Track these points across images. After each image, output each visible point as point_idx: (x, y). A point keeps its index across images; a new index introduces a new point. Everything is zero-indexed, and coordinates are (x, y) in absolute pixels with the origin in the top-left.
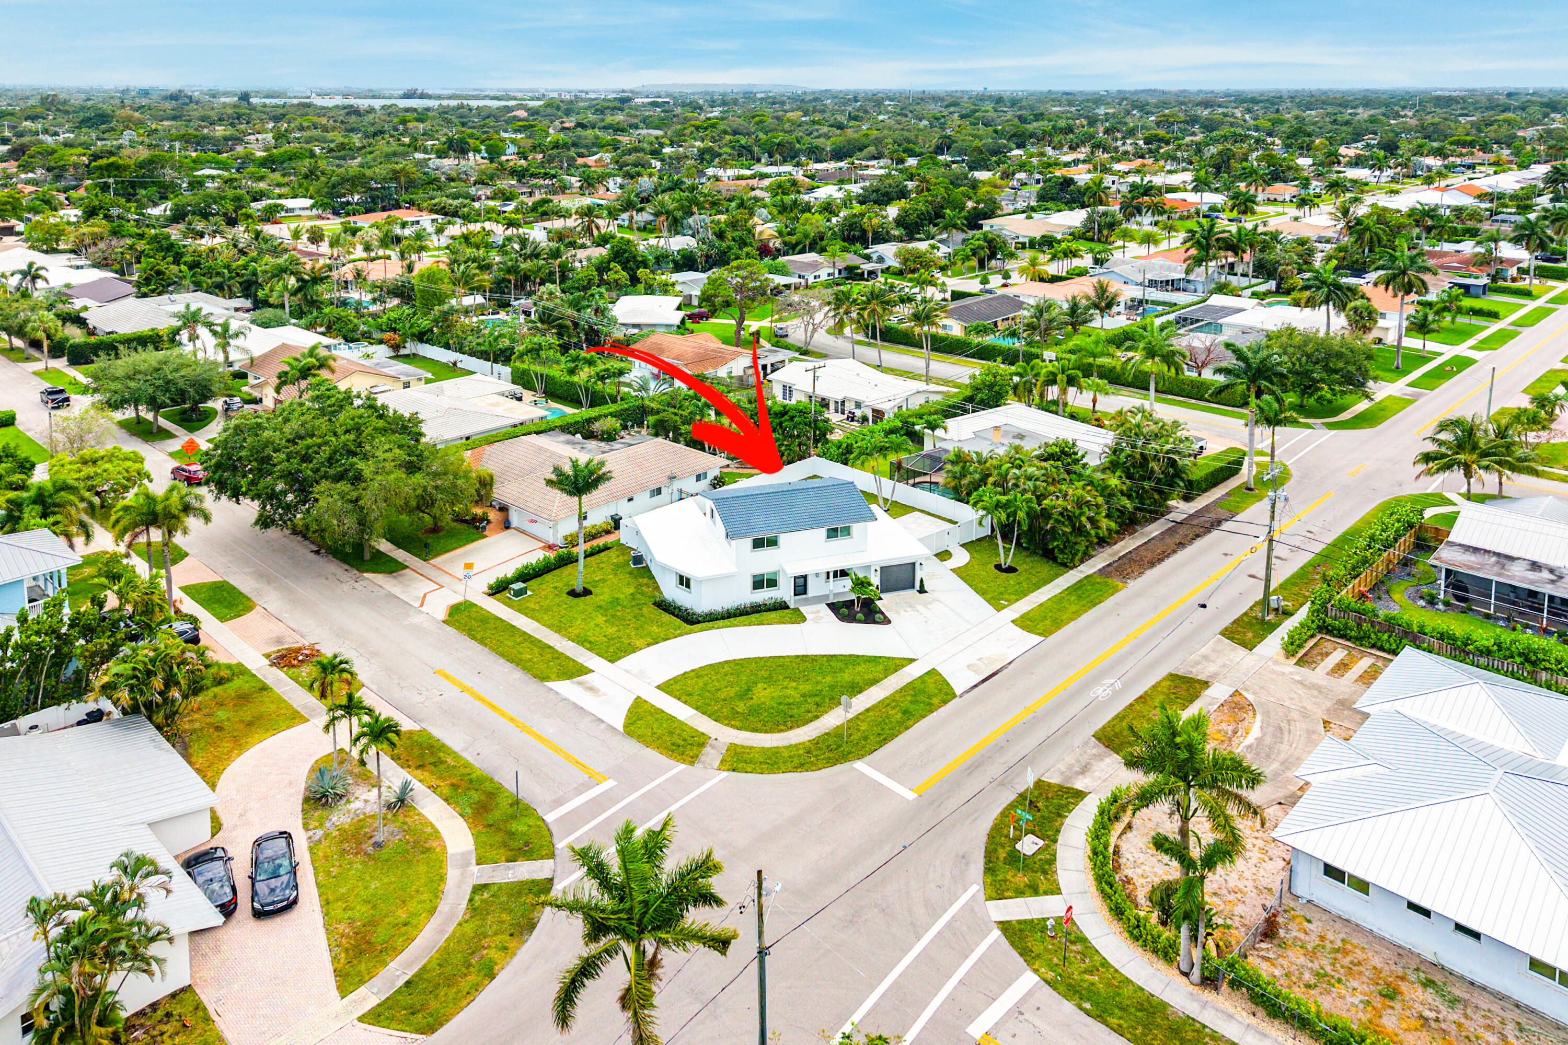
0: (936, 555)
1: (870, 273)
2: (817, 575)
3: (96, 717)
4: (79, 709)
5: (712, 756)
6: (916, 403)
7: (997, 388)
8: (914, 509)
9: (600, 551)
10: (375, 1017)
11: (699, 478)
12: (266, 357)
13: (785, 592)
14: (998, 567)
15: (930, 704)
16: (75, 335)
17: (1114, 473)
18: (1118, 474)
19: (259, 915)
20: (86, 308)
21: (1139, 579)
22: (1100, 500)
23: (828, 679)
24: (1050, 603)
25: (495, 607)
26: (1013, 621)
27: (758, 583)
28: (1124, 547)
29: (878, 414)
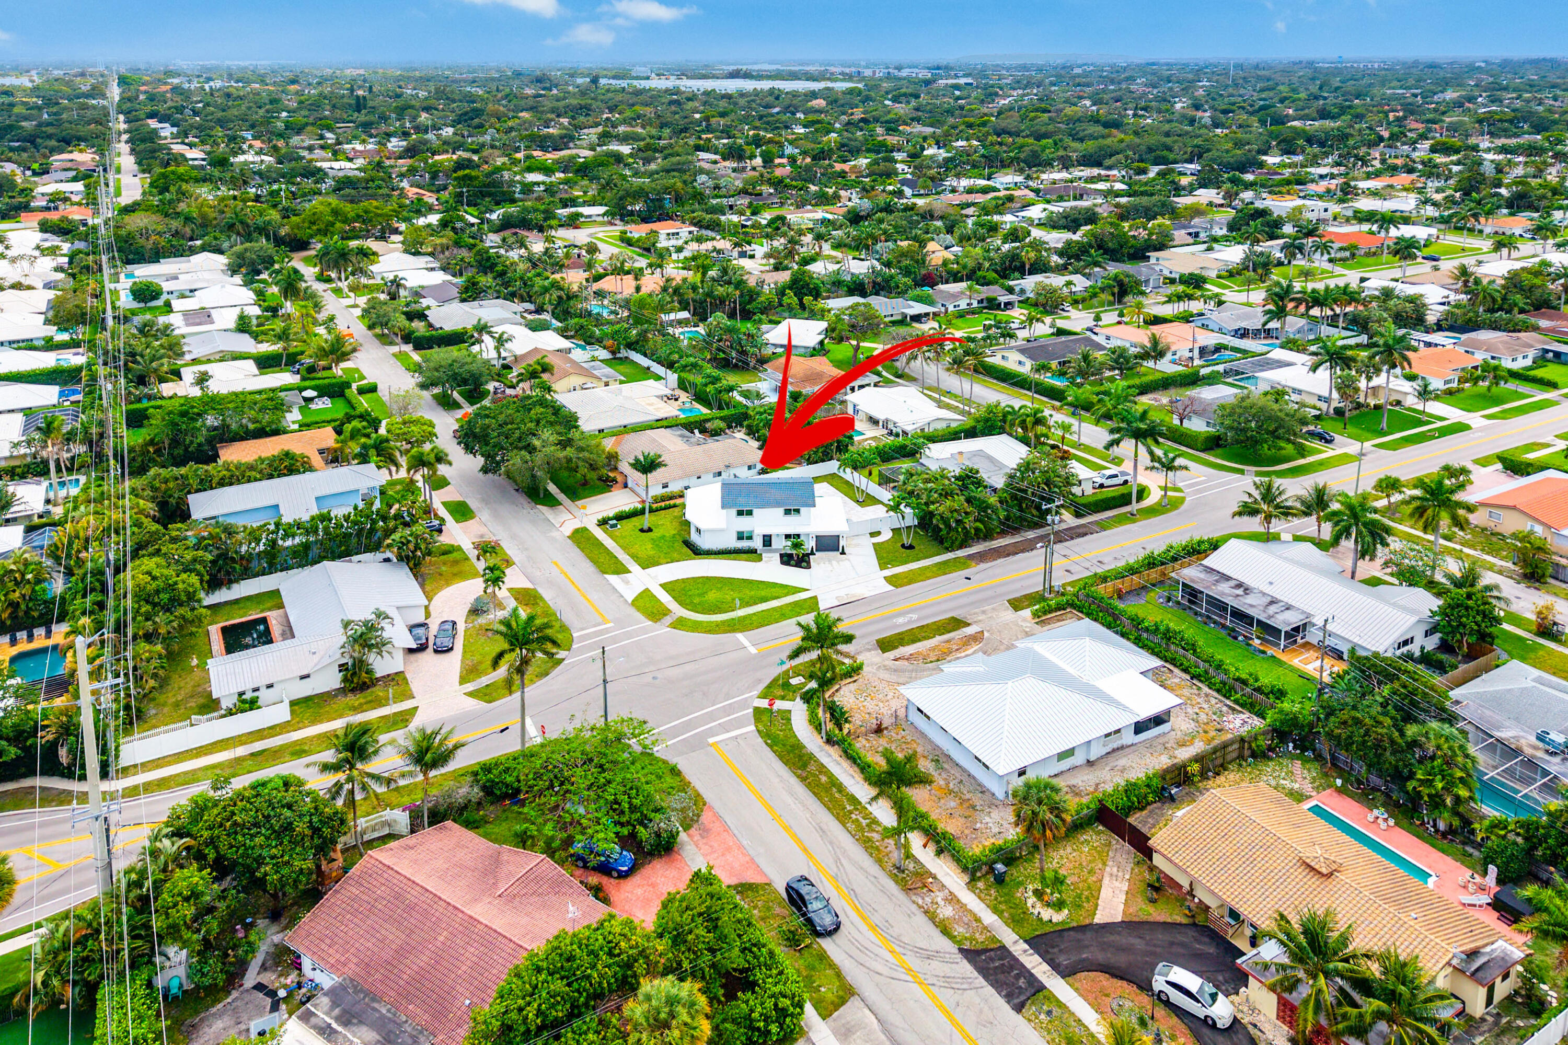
0: (870, 533)
1: (1006, 304)
2: (778, 536)
3: (387, 560)
4: (380, 556)
5: (668, 620)
6: (936, 427)
9: (670, 507)
10: (470, 694)
11: (750, 468)
12: (524, 356)
13: (757, 543)
14: (903, 546)
15: (799, 613)
16: (419, 327)
19: (436, 651)
20: (429, 308)
21: (989, 563)
23: (752, 593)
24: (918, 570)
25: (599, 533)
26: (885, 578)
27: (740, 537)
29: (905, 433)
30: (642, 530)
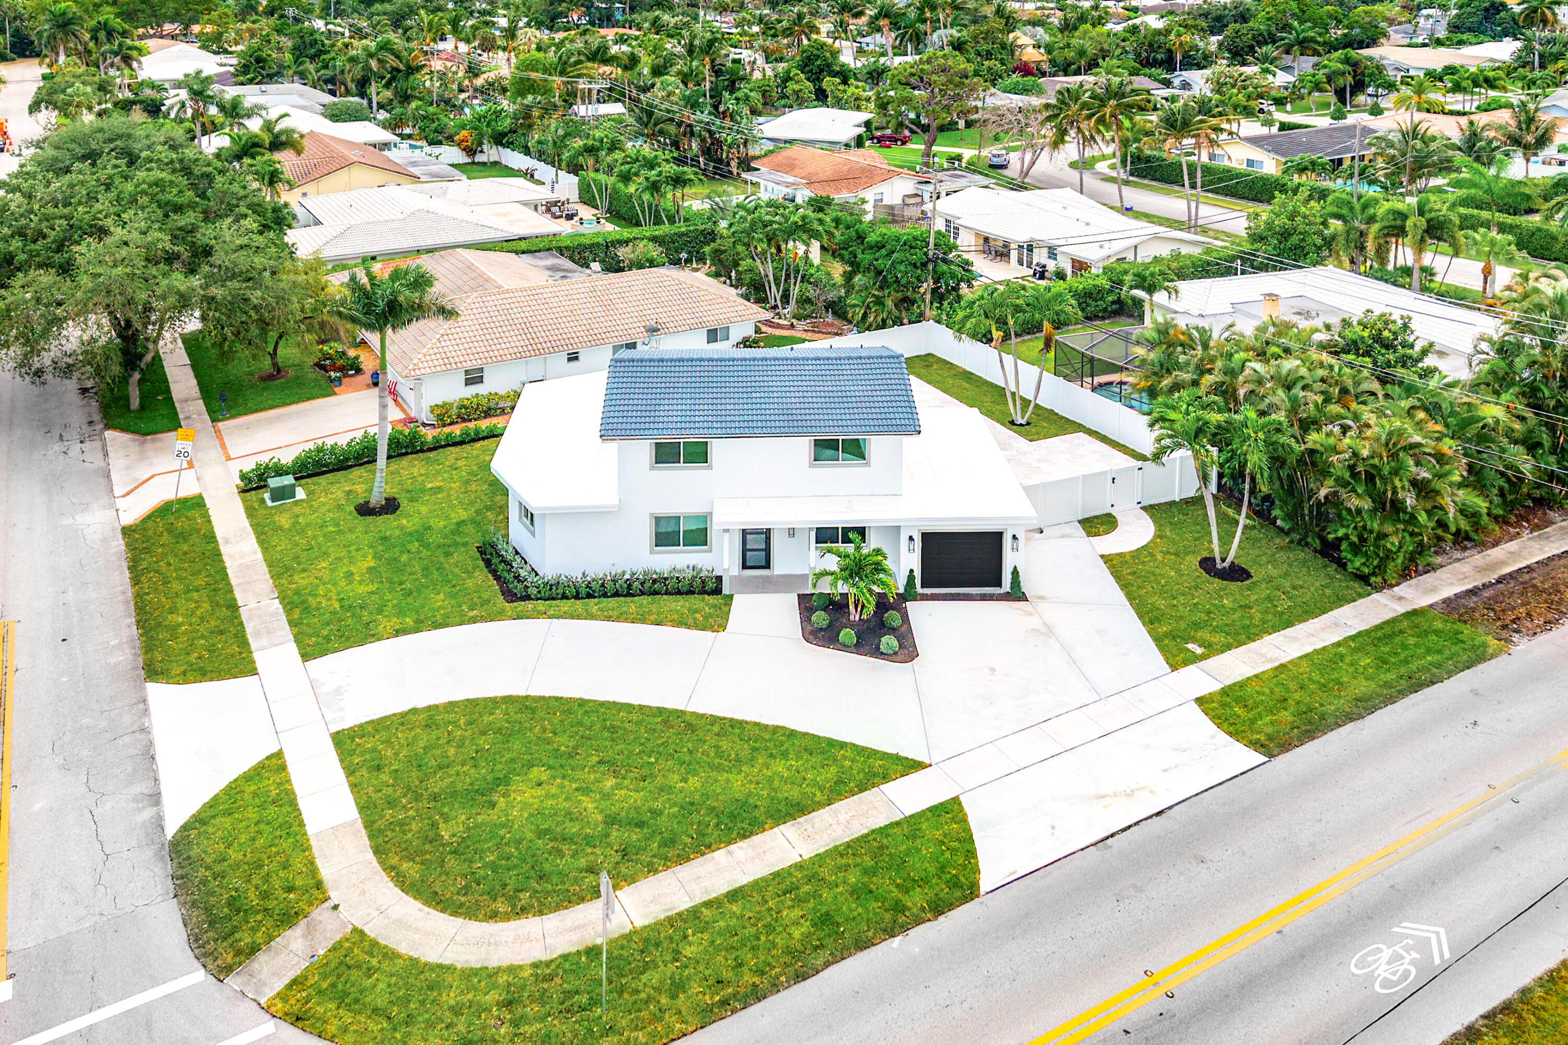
0: (1079, 522)
2: (792, 532)
5: (286, 959)
6: (1146, 255)
7: (1294, 239)
8: (1079, 427)
11: (712, 336)
13: (720, 557)
14: (1207, 564)
15: (899, 908)
17: (1497, 393)
18: (1505, 397)
21: (1543, 638)
22: (1448, 446)
23: (694, 783)
24: (1305, 667)
25: (227, 516)
26: (1200, 701)
27: (667, 535)
28: (1514, 555)
29: (1080, 266)
30: (365, 510)
